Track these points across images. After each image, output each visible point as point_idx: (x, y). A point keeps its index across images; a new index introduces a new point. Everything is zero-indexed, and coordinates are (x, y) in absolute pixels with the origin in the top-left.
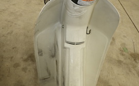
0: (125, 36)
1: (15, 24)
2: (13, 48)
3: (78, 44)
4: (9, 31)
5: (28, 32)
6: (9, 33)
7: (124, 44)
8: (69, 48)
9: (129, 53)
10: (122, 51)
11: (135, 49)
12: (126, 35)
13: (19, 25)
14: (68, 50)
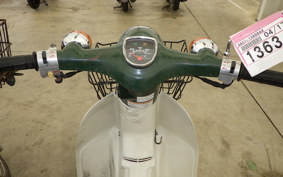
0: (249, 139)
1: (49, 126)
2: (42, 172)
3: (142, 160)
4: (37, 140)
5: (70, 139)
6: (36, 144)
7: (248, 155)
8: (129, 169)
9: (261, 172)
10: (246, 168)
11: (272, 163)
12: (250, 135)
13: (55, 128)
14: (127, 171)
